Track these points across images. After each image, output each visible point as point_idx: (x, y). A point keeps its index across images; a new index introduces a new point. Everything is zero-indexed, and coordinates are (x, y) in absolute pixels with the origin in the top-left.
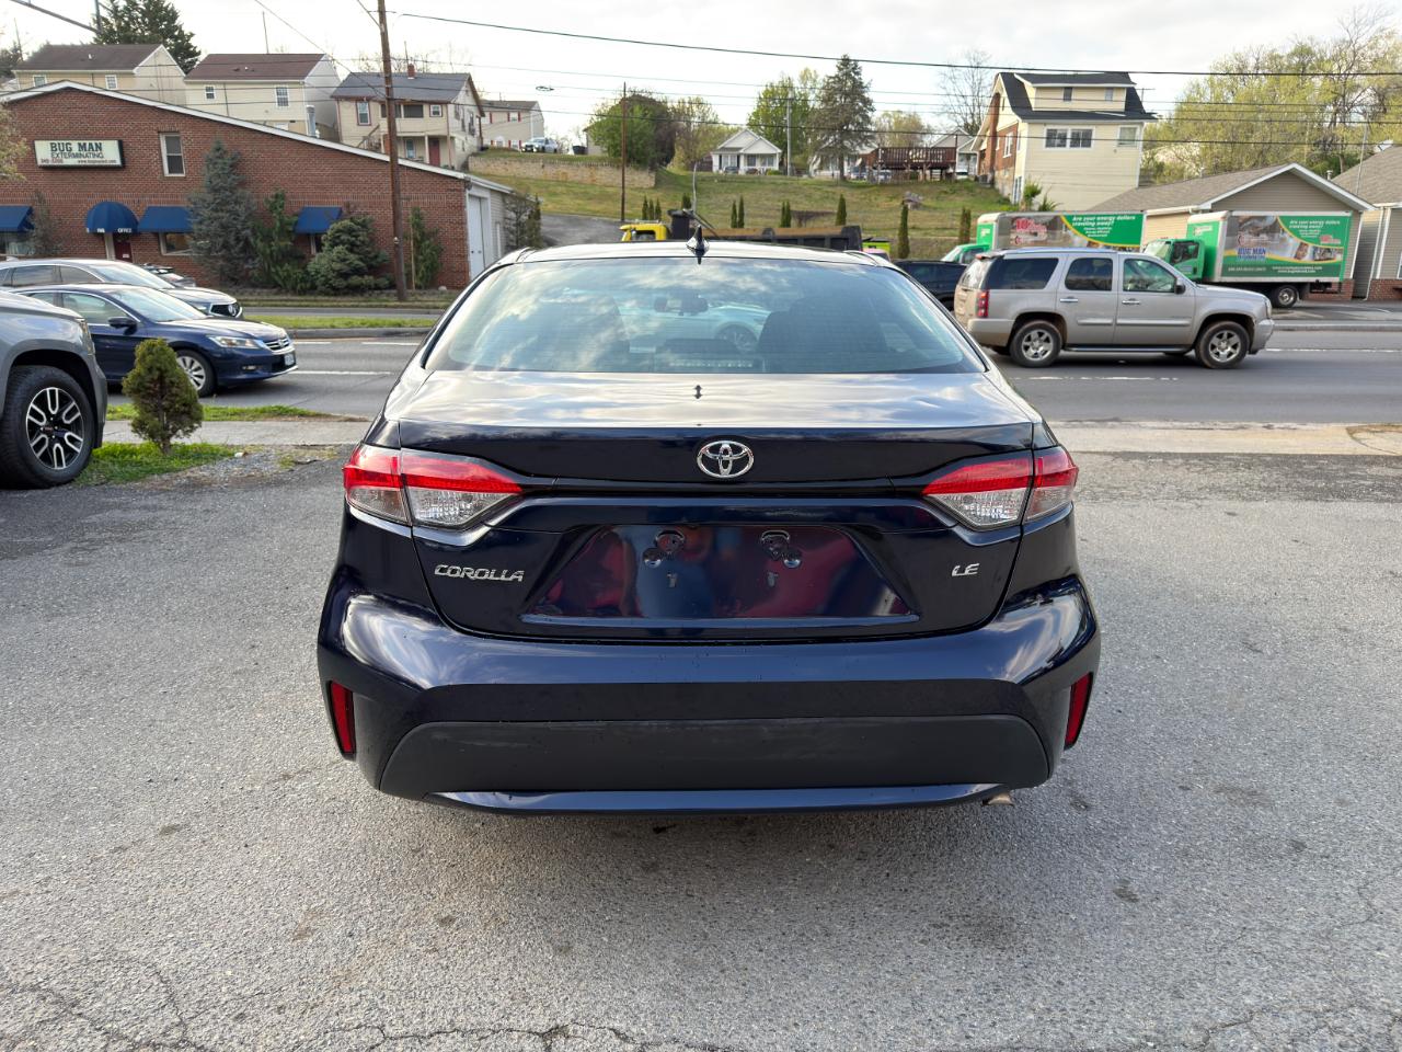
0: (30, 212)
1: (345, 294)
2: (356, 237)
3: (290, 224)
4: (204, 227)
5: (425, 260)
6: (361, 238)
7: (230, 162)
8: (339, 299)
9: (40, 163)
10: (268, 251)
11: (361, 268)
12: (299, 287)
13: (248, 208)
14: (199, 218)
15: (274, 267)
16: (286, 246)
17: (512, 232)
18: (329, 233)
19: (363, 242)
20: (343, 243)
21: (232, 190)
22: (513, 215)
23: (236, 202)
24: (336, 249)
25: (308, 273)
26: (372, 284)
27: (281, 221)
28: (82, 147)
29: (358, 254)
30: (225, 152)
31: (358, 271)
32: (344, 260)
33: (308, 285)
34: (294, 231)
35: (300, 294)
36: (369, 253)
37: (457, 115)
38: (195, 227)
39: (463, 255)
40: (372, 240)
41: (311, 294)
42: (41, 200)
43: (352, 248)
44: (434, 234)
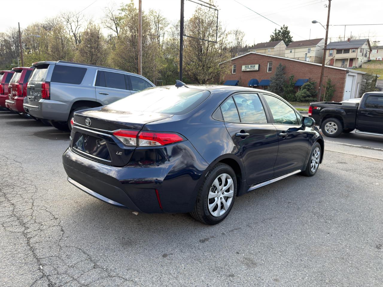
0: (238, 81)
1: (304, 102)
2: (310, 87)
3: (293, 84)
4: (272, 85)
5: (329, 94)
6: (311, 87)
7: (282, 68)
8: (302, 103)
9: (242, 70)
10: (286, 90)
11: (310, 95)
12: (292, 100)
13: (284, 80)
14: (272, 82)
15: (287, 94)
16: (291, 89)
17: (364, 86)
18: (303, 86)
19: (312, 88)
20: (306, 88)
21: (281, 75)
22: (365, 81)
23: (282, 78)
24: (304, 90)
25: (295, 96)
26: (312, 99)
27: (291, 83)
28: (251, 66)
29: (310, 91)
30: (282, 66)
31: (309, 96)
32: (305, 93)
33: (295, 99)
34: (294, 85)
35: (292, 102)
36: (313, 91)
37: (361, 51)
38: (270, 84)
39: (342, 93)
40: (315, 88)
41: (295, 102)
42: (241, 79)
43: (308, 90)
44: (334, 86)
